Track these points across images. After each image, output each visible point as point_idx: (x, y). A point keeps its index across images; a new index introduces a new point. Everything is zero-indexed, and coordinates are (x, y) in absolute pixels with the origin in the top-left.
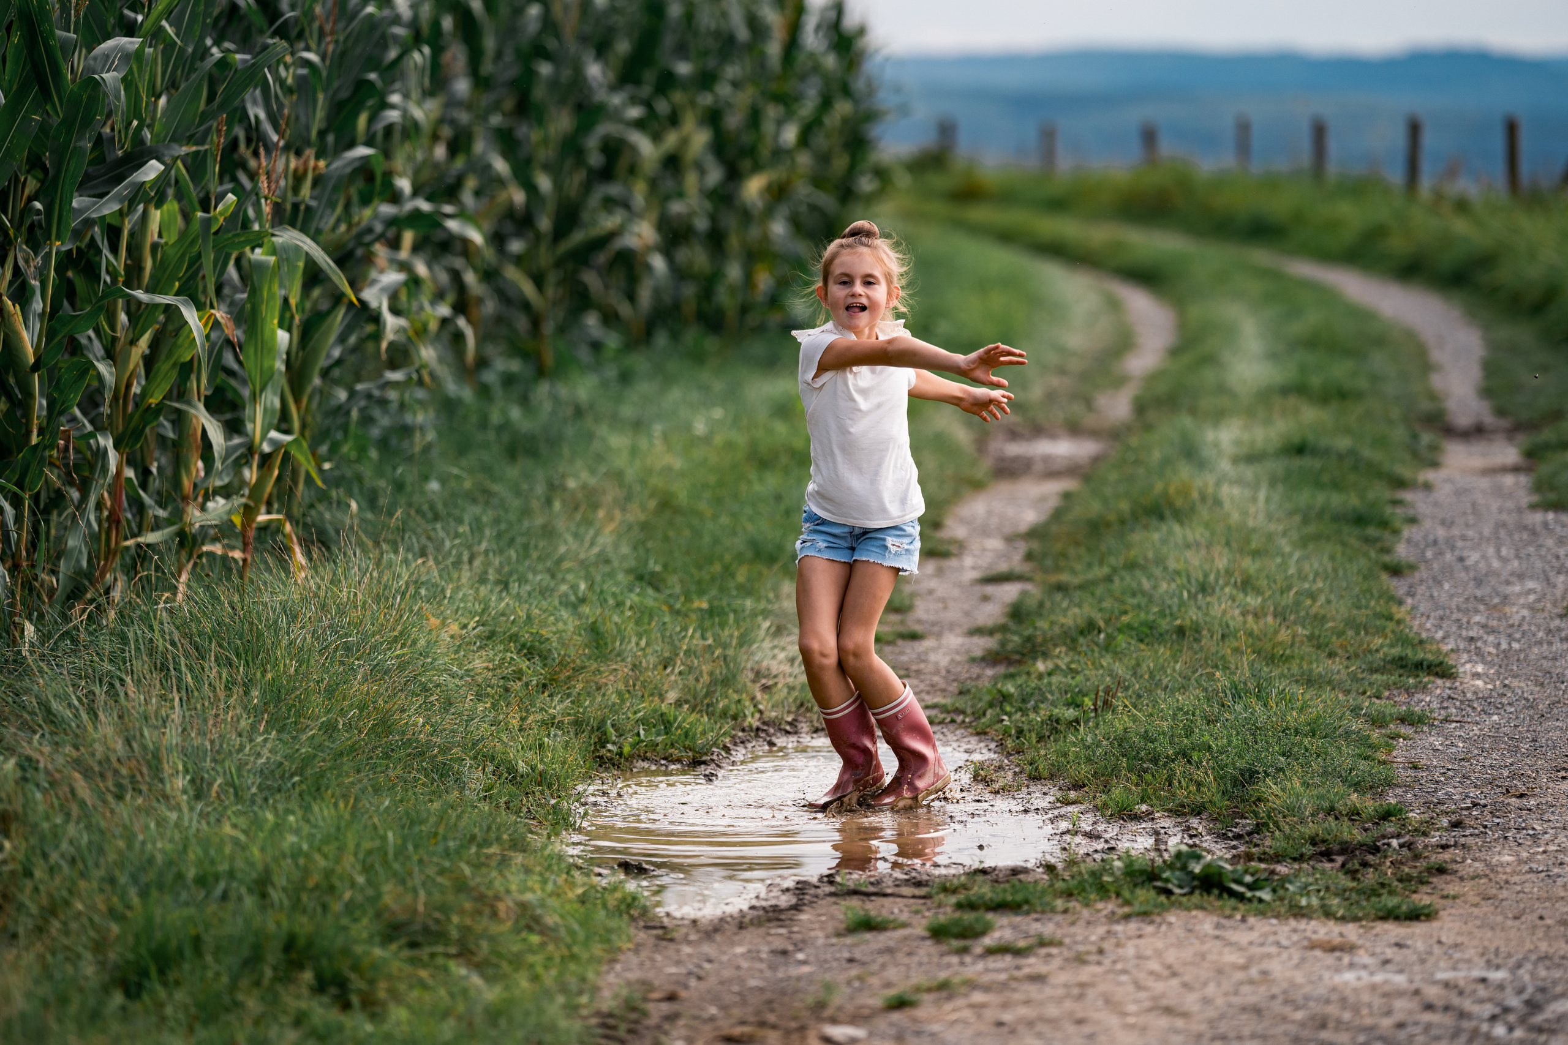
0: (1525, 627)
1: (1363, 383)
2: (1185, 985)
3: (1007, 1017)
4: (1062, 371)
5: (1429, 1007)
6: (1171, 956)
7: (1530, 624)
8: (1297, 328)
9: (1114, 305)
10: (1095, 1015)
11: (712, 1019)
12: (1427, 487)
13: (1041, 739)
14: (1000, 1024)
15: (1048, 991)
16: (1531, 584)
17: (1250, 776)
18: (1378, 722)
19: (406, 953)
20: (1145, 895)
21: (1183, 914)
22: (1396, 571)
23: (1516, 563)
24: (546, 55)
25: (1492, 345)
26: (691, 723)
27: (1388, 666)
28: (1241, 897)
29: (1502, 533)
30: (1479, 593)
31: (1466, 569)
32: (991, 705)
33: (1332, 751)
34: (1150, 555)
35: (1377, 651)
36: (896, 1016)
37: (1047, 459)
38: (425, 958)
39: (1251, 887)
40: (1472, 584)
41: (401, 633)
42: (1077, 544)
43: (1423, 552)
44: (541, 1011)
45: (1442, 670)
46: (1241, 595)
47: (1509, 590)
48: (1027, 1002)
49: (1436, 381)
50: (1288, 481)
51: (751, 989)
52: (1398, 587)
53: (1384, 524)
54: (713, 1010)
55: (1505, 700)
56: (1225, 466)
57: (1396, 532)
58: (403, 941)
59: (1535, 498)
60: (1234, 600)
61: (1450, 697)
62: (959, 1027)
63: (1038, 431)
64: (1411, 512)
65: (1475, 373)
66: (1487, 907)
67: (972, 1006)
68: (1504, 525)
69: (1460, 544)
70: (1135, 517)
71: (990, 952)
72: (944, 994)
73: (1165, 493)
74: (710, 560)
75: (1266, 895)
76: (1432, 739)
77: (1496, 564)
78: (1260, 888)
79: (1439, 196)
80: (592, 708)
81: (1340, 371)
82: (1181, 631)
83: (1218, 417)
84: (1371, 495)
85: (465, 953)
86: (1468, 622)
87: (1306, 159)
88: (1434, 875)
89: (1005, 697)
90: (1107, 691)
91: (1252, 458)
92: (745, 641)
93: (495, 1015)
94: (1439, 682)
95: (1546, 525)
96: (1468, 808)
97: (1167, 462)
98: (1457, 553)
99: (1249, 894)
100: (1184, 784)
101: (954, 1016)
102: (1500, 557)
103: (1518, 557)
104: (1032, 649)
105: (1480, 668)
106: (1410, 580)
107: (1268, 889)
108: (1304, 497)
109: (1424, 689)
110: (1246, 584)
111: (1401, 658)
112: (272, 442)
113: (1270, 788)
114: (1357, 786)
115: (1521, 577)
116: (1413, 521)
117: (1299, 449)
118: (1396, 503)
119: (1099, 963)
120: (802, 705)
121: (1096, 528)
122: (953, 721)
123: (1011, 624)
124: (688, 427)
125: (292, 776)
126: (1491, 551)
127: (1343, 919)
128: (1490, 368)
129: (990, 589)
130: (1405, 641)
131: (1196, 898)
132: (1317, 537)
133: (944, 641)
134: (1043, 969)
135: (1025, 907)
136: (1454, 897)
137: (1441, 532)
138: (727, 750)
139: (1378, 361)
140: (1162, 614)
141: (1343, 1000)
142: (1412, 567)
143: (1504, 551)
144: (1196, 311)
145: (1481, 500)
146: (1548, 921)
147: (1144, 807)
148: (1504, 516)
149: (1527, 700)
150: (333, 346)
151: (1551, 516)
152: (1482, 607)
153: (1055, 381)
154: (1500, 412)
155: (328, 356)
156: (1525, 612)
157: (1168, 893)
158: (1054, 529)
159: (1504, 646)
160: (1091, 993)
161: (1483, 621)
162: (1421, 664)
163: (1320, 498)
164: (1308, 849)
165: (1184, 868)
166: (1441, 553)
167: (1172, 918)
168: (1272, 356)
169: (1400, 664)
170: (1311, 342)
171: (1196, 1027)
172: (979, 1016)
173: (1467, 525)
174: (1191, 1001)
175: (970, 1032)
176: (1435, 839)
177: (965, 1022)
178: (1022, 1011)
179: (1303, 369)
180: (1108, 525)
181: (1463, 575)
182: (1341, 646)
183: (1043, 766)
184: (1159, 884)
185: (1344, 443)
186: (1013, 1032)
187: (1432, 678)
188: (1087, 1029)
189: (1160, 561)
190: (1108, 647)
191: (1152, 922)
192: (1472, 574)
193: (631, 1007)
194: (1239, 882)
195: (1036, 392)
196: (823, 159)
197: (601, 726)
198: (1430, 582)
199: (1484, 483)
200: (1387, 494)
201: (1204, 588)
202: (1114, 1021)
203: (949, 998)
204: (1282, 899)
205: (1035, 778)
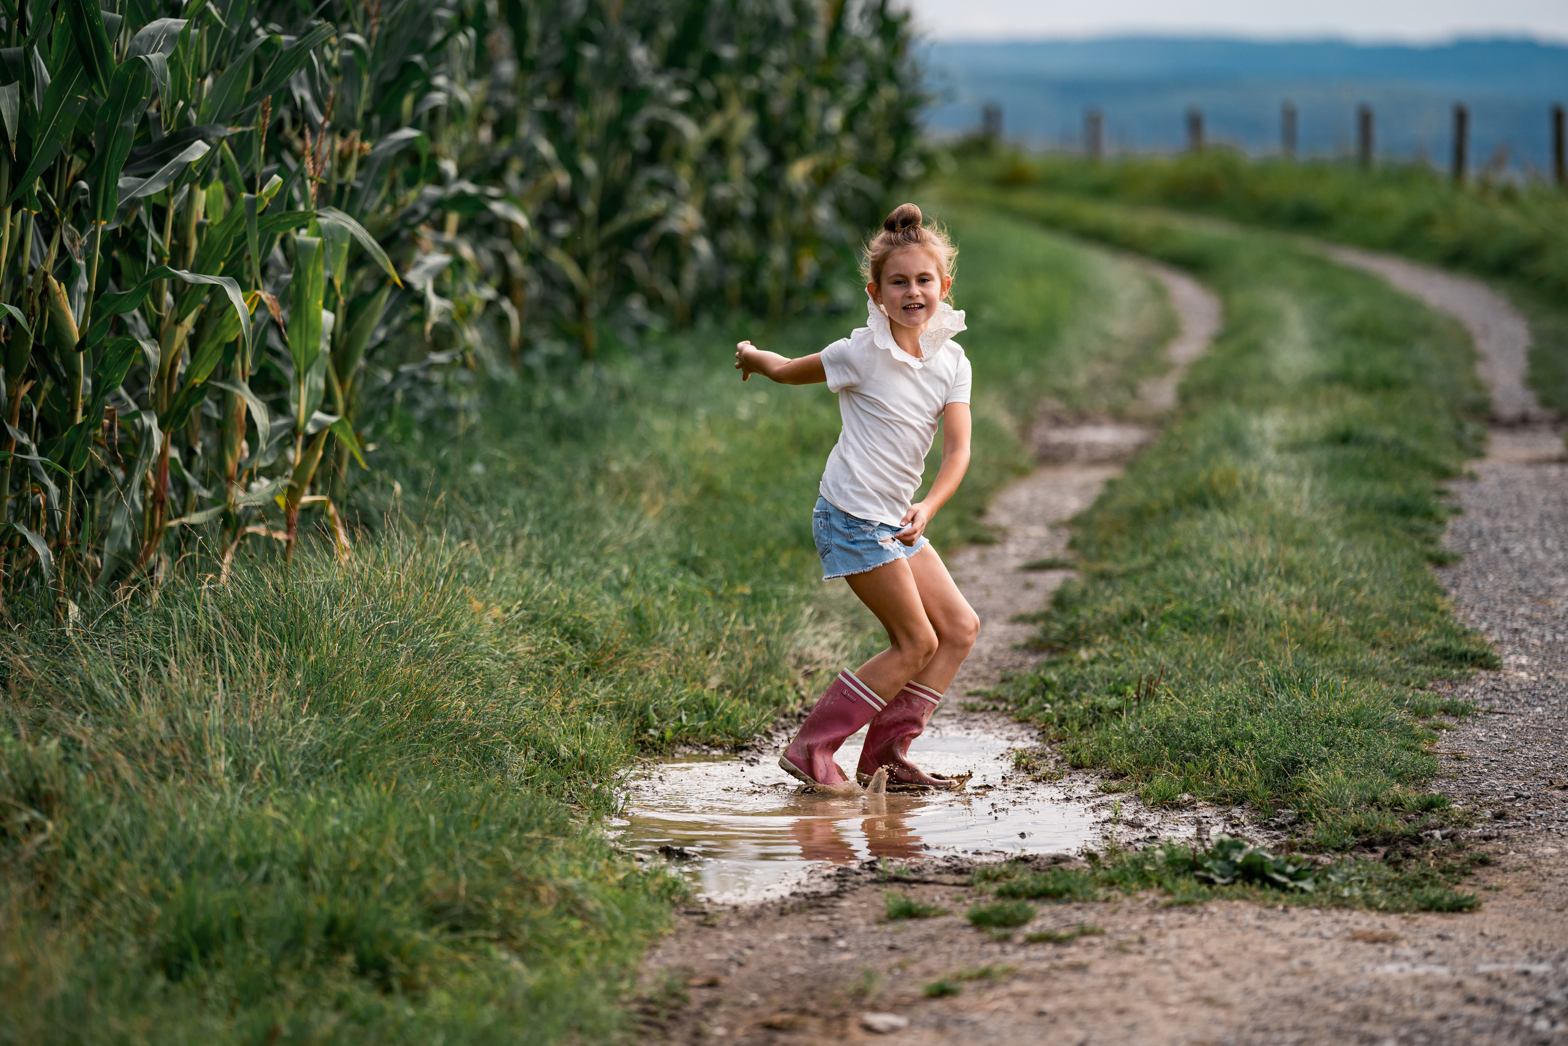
1: (1408, 373)
2: (1227, 976)
3: (1048, 1006)
4: (1106, 358)
5: (1471, 1000)
6: (1213, 947)
8: (1343, 316)
9: (1159, 292)
10: (1136, 1006)
11: (753, 1006)
12: (1473, 477)
13: (1083, 727)
14: (1041, 1013)
15: (1089, 981)
17: (1293, 766)
18: (1421, 712)
19: (447, 937)
20: (1186, 885)
21: (1225, 904)
22: (1440, 562)
23: (1561, 555)
24: (591, 38)
25: (1538, 336)
26: (733, 709)
27: (1432, 658)
28: (1283, 887)
29: (1547, 525)
30: (1523, 585)
31: (1511, 561)
32: (1033, 693)
33: (1375, 742)
34: (1194, 544)
35: (1421, 642)
36: (937, 1005)
37: (1091, 446)
38: (467, 942)
39: (1293, 877)
40: (1516, 576)
41: (444, 617)
42: (1121, 532)
43: (1468, 544)
44: (581, 996)
45: (1486, 662)
46: (1284, 586)
48: (1068, 992)
49: (1482, 371)
50: (1333, 470)
51: (792, 976)
52: (1442, 577)
53: (1429, 515)
54: (754, 997)
55: (1549, 692)
56: (1270, 454)
57: (1440, 523)
58: (445, 925)
60: (1277, 589)
61: (1494, 689)
62: (1000, 1016)
63: (1082, 418)
64: (1456, 503)
65: (1521, 363)
66: (1530, 899)
67: (1013, 995)
68: (1549, 516)
69: (1504, 535)
70: (1179, 505)
71: (1031, 940)
72: (985, 983)
73: (1209, 482)
74: (753, 546)
75: (1308, 885)
76: (1475, 730)
77: (1541, 556)
78: (1303, 879)
79: (1485, 186)
80: (634, 693)
81: (1385, 360)
82: (1224, 621)
83: (1262, 405)
84: (1416, 485)
85: (506, 938)
86: (1513, 614)
87: (1352, 147)
88: (1476, 867)
89: (1048, 685)
90: (1150, 680)
91: (1297, 446)
92: (787, 627)
93: (535, 999)
94: (1483, 673)
96: (1511, 800)
97: (1211, 450)
98: (1502, 545)
99: (1291, 885)
100: (1226, 773)
101: (995, 1005)
102: (1545, 549)
103: (1563, 548)
104: (1075, 638)
105: (1524, 660)
106: (1454, 571)
107: (1310, 880)
108: (1349, 487)
109: (1468, 680)
110: (1290, 574)
111: (1445, 650)
112: (317, 423)
113: (1313, 778)
114: (1400, 777)
116: (1457, 511)
117: (1345, 439)
118: (1440, 493)
119: (1140, 953)
121: (1139, 516)
122: (995, 709)
123: (1054, 612)
124: (731, 412)
125: (334, 758)
126: (1536, 543)
127: (1385, 910)
128: (1535, 358)
129: (1033, 577)
130: (1449, 632)
131: (1238, 888)
132: (1361, 528)
134: (1084, 958)
135: (1067, 896)
136: (1497, 889)
137: (1486, 524)
138: (769, 735)
139: (1424, 350)
140: (1205, 603)
141: (1385, 992)
142: (1457, 558)
143: (1549, 543)
144: (1240, 299)
145: (1526, 491)
147: (1186, 797)
148: (1549, 508)
150: (378, 327)
152: (1526, 599)
153: (1099, 368)
154: (1546, 403)
155: (373, 337)
157: (1211, 882)
158: (1098, 516)
159: (1549, 638)
160: (1132, 983)
161: (1528, 613)
162: (1465, 655)
163: (1365, 488)
164: (1350, 840)
165: (1226, 858)
166: (1485, 545)
167: (1214, 909)
168: (1317, 345)
169: (1444, 655)
170: (1357, 331)
171: (1237, 1018)
172: (1020, 1005)
173: (1512, 517)
174: (1232, 992)
175: (1011, 1021)
176: (1477, 830)
177: (1006, 1011)
178: (1064, 1001)
179: (1348, 357)
180: (1152, 513)
181: (1508, 566)
182: (1385, 637)
183: (1085, 754)
184: (1201, 873)
185: (1388, 432)
186: (1054, 1021)
187: (1476, 670)
188: (1128, 1020)
189: (1204, 550)
190: (1151, 636)
191: (1194, 912)
192: (1516, 566)
193: (672, 993)
194: (1281, 872)
195: (1080, 379)
196: (869, 144)
197: (643, 711)
198: (1475, 573)
199: (1530, 474)
200: (1432, 484)
201: (1248, 578)
202: (1155, 1011)
203: (991, 987)
204: (1324, 890)
205: (1077, 767)
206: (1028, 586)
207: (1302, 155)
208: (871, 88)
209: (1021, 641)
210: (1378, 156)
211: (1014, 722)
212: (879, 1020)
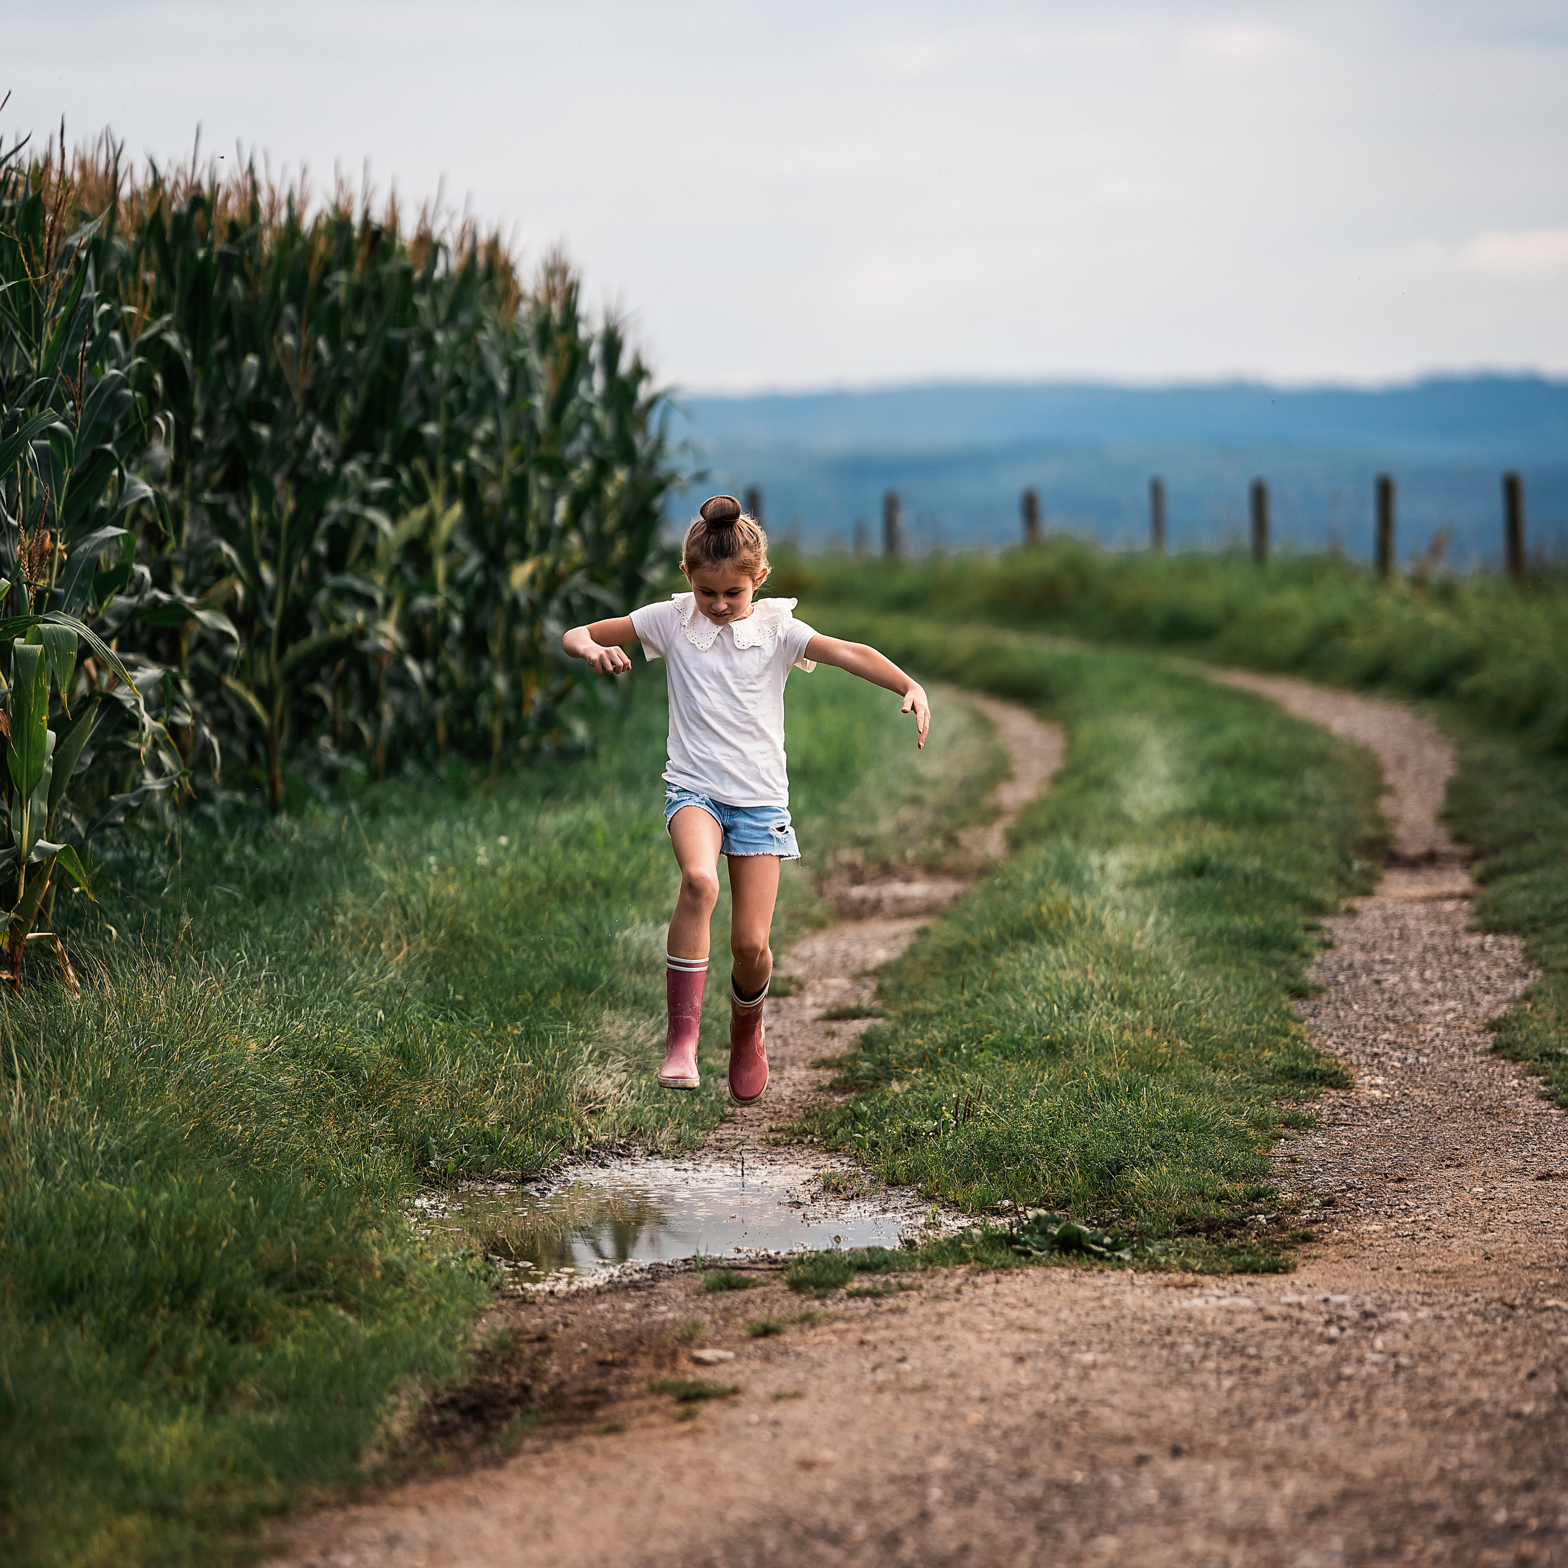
0: (1438, 1042)
1: (1290, 805)
2: (1039, 1312)
3: (870, 1337)
4: (915, 801)
5: (1271, 1318)
6: (1028, 1294)
7: (1443, 1040)
8: (1215, 743)
9: (984, 725)
10: (951, 1334)
11: (585, 1351)
12: (1352, 912)
13: (897, 1150)
14: (862, 1343)
15: (907, 1319)
16: (1452, 1004)
17: (1118, 1167)
18: (1260, 1124)
19: (286, 1296)
20: (1003, 1256)
21: (1041, 1269)
22: (1300, 993)
23: (1439, 985)
24: (266, 415)
25: (1466, 766)
26: (516, 1143)
27: (1278, 1077)
28: (1100, 1256)
29: (1429, 957)
30: (1391, 1013)
31: (1382, 991)
32: (842, 1124)
33: (1205, 1144)
34: (1019, 975)
35: (1267, 1063)
36: (761, 1342)
37: (899, 900)
38: (303, 1299)
39: (1109, 1248)
40: (1386, 1004)
41: (208, 1041)
42: (935, 975)
43: (1335, 977)
44: (420, 1343)
45: (1338, 1081)
46: (1117, 1011)
47: (1425, 1010)
48: (888, 1327)
49: (1386, 805)
50: (1184, 905)
51: (617, 1331)
52: (1300, 1008)
53: (1293, 947)
54: (584, 1345)
55: (1401, 1107)
56: (1111, 890)
57: (1306, 956)
58: (279, 1286)
59: (1475, 922)
60: (1109, 1015)
61: (1342, 1105)
62: (823, 1347)
63: (887, 871)
64: (1327, 937)
65: (1438, 797)
66: (1348, 1264)
67: (834, 1332)
68: (1434, 948)
69: (1378, 967)
70: (1002, 941)
71: (851, 1295)
72: (807, 1325)
73: (1038, 915)
74: (518, 990)
75: (1126, 1255)
76: (1315, 1139)
77: (1416, 986)
78: (1120, 1249)
79: (1418, 582)
80: (410, 1123)
81: (1265, 793)
82: (1051, 1047)
83: (1109, 843)
84: (1278, 917)
85: (339, 1299)
86: (1375, 1040)
88: (1299, 1243)
89: (858, 1117)
90: (969, 1103)
91: (1145, 881)
92: (567, 1063)
93: (375, 1347)
94: (1333, 1092)
95: (1482, 947)
96: (1342, 1191)
97: (1040, 884)
98: (1375, 976)
99: (1108, 1254)
100: (1048, 1179)
101: (817, 1340)
102: (1423, 980)
103: (1442, 978)
104: (885, 1072)
105: (1379, 1080)
106: (1313, 1003)
107: (1127, 1250)
108: (1201, 921)
109: (1316, 1098)
110: (1125, 999)
111: (1292, 1069)
112: (41, 851)
113: (1139, 1177)
114: (1230, 1175)
115: (1442, 997)
116: (1328, 945)
117: (1198, 869)
118: (1309, 928)
119: (957, 1300)
120: (634, 1129)
121: (956, 955)
122: (800, 1142)
123: (861, 1052)
125: (136, 1159)
126: (1413, 973)
127: (1201, 1272)
128: (1454, 790)
129: (835, 1026)
130: (1298, 1054)
131: (1055, 1258)
132: (1212, 959)
133: (786, 1074)
134: (903, 1304)
135: (884, 1268)
136: (1316, 1258)
137: (1359, 957)
138: (557, 1169)
139: (1313, 781)
140: (1030, 1030)
141: (1190, 1318)
142: (1319, 990)
143: (1428, 974)
144: (1086, 731)
145: (1412, 923)
146: (1405, 1271)
147: (1006, 1203)
148: (1436, 940)
149: (1426, 1106)
150: (85, 752)
151: (1490, 938)
152: (1392, 1026)
153: (906, 814)
154: (1459, 839)
155: (80, 763)
156: (1440, 1030)
157: (1028, 1254)
158: (908, 964)
159: (1410, 1061)
160: (948, 1321)
161: (1392, 1038)
162: (1314, 1074)
163: (1220, 921)
164: (1174, 1228)
165: (1043, 1232)
166: (1356, 976)
167: (1031, 1271)
168: (1180, 779)
169: (1292, 1074)
170: (1229, 761)
171: (1046, 1338)
172: (841, 1339)
173: (1390, 950)
174: (1045, 1322)
175: (835, 1349)
176: (1306, 1215)
177: (830, 1343)
178: (884, 1333)
179: (1215, 791)
180: (972, 952)
181: (1378, 997)
182: (1227, 1060)
183: (901, 1171)
184: (1018, 1247)
185: (1253, 863)
186: (875, 1348)
187: (1323, 1089)
188: (944, 1343)
189: (1029, 980)
190: (970, 1064)
191: (1011, 1274)
192: (1387, 996)
193: (502, 1346)
194: (1101, 1245)
195: (885, 826)
196: (599, 543)
197: (423, 1141)
198: (1338, 1004)
199: (1420, 909)
200: (1302, 920)
201: (1077, 1004)
202: (971, 1337)
203: (813, 1326)
204: (1141, 1259)
205: (893, 1184)
206: (832, 1034)
207: (1173, 548)
208: (603, 469)
209: (826, 1083)
210: (1276, 548)
211: (821, 1152)
212: (707, 1354)
